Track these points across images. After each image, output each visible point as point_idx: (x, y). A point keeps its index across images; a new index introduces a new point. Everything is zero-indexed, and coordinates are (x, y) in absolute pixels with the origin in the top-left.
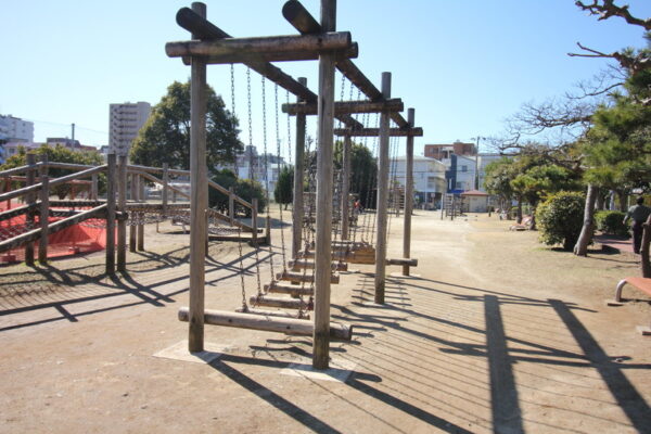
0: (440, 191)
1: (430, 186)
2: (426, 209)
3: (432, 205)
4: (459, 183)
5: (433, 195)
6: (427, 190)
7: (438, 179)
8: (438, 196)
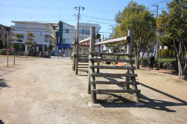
0: (53, 45)
1: (46, 41)
2: (42, 56)
3: (47, 53)
4: (65, 40)
5: (48, 47)
6: (44, 43)
7: (51, 37)
8: (51, 47)
